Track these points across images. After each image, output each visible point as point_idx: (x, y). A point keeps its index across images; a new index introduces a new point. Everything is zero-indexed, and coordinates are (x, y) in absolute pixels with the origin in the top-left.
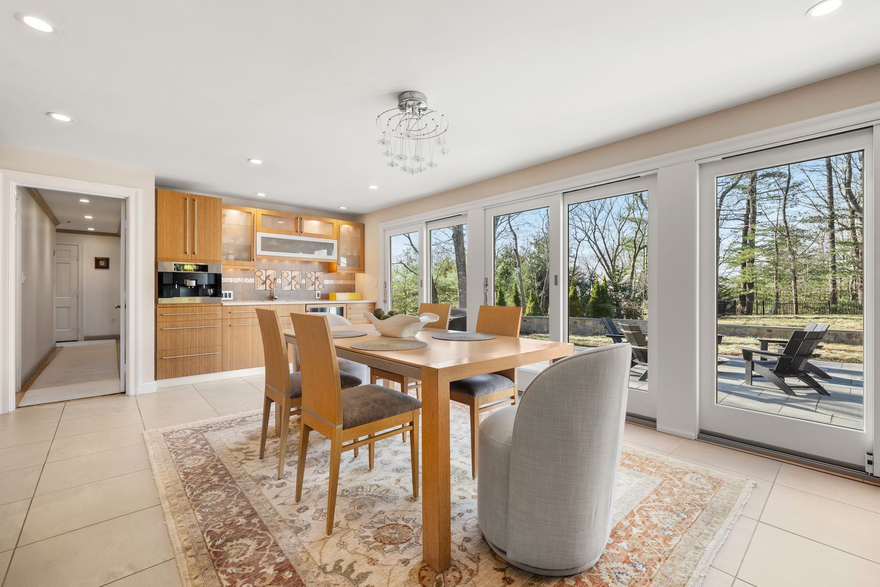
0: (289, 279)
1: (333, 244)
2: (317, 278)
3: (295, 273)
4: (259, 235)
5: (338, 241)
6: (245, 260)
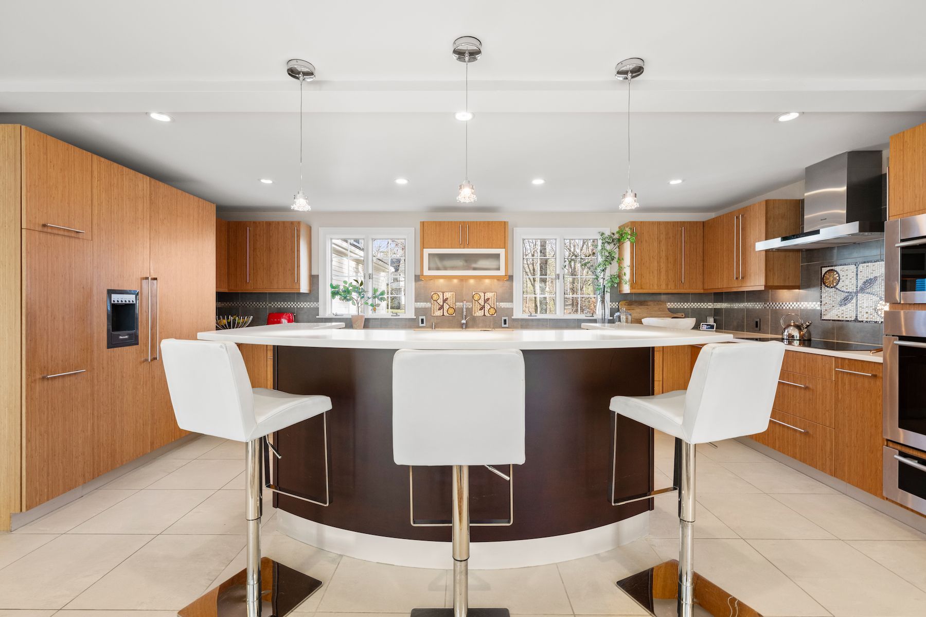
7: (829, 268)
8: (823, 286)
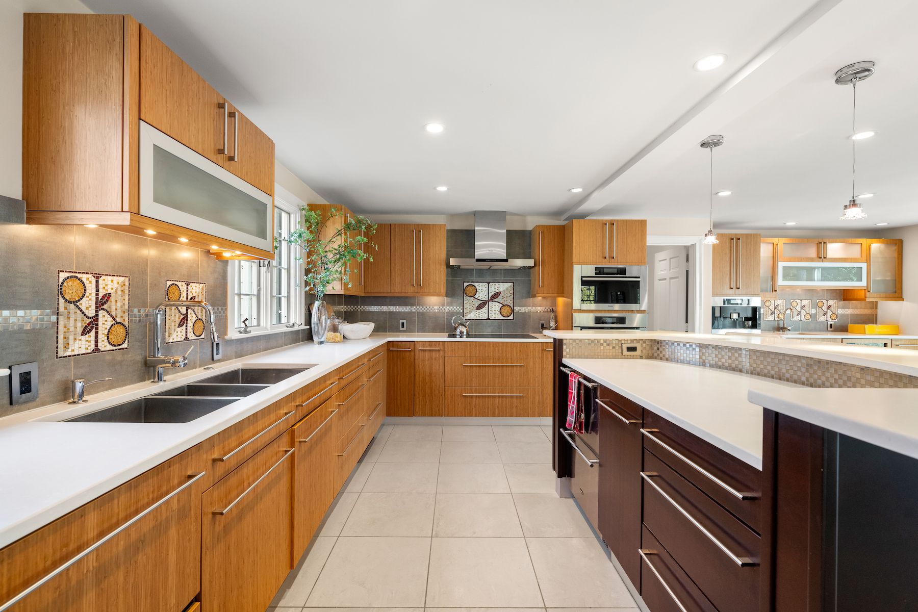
0: (799, 308)
1: (862, 267)
2: (829, 307)
3: (805, 302)
4: (781, 265)
5: (867, 264)
7: (469, 283)
8: (465, 295)
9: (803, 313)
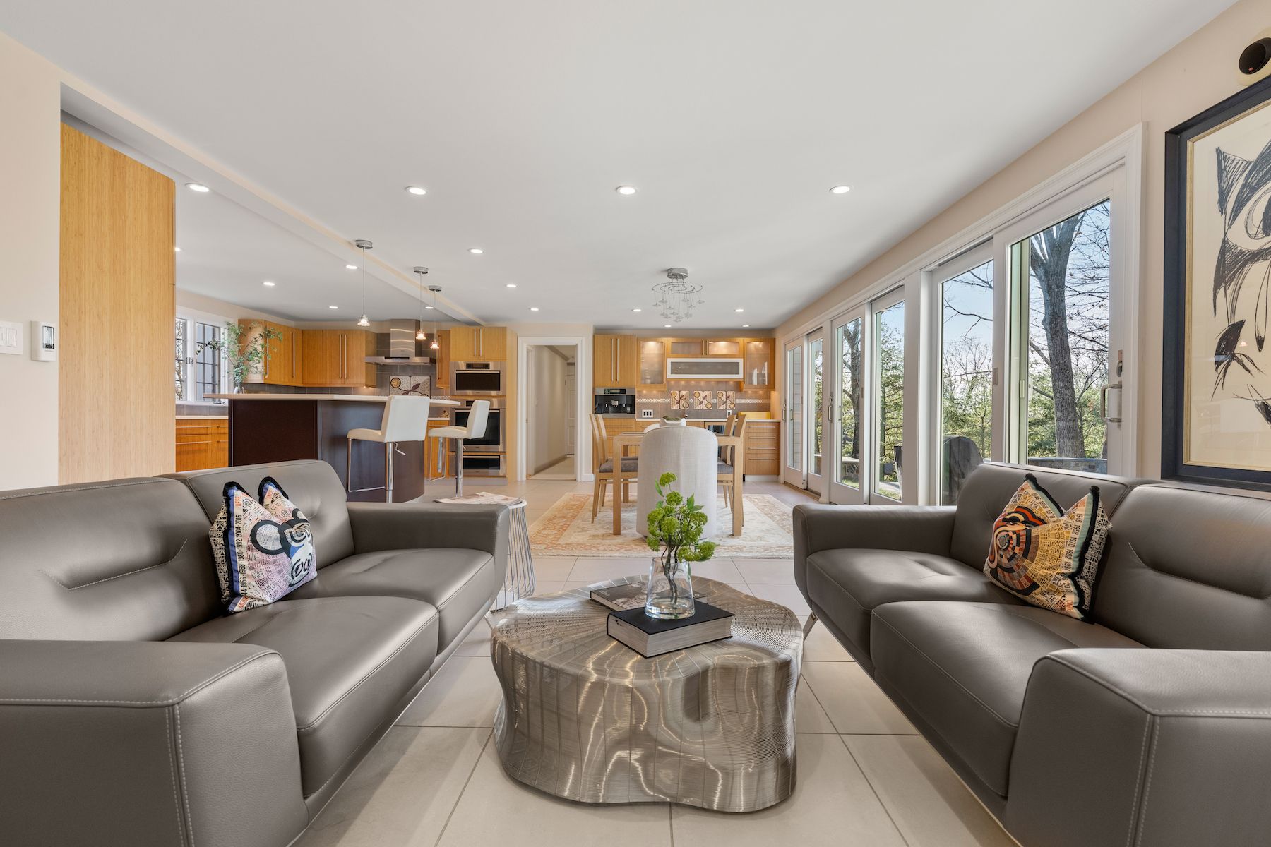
0: (701, 398)
1: (739, 362)
2: (727, 398)
3: (706, 393)
4: (670, 360)
5: (745, 360)
6: (658, 383)
7: (393, 377)
8: (391, 386)
9: (705, 402)
